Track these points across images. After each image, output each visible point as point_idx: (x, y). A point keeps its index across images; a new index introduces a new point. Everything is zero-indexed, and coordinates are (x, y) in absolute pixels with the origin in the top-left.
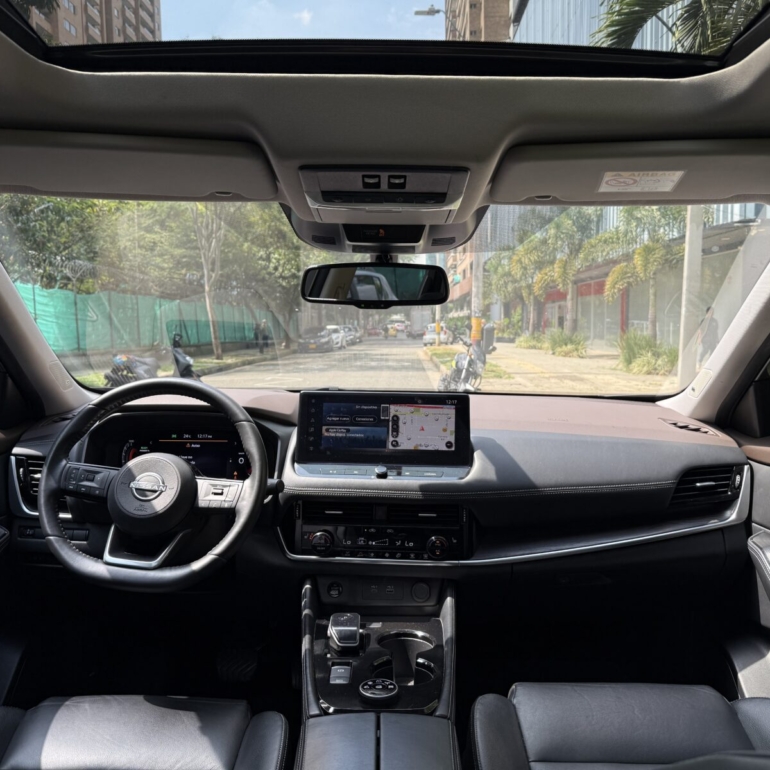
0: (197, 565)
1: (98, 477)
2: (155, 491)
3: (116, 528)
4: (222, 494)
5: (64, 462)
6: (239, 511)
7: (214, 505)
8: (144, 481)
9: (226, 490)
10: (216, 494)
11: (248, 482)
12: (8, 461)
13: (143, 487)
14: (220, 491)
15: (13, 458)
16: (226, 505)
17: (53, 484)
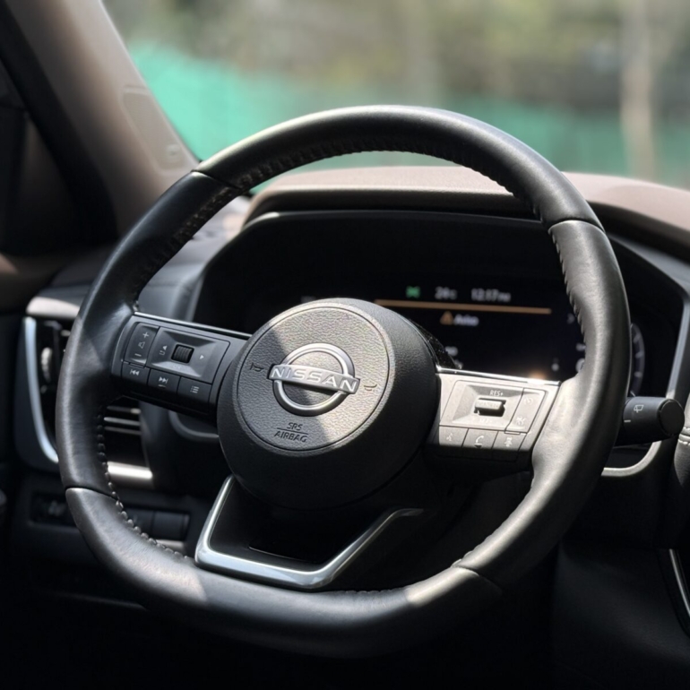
0: (420, 592)
1: (201, 353)
2: (330, 392)
3: (234, 485)
4: (499, 413)
5: (124, 311)
6: (541, 459)
7: (478, 440)
8: (305, 365)
9: (511, 403)
10: (485, 412)
11: (570, 385)
12: (19, 331)
13: (303, 380)
14: (496, 406)
15: (30, 326)
16: (509, 443)
17: (94, 361)
